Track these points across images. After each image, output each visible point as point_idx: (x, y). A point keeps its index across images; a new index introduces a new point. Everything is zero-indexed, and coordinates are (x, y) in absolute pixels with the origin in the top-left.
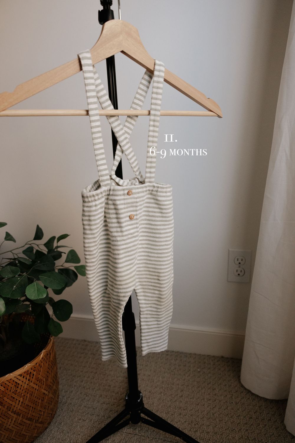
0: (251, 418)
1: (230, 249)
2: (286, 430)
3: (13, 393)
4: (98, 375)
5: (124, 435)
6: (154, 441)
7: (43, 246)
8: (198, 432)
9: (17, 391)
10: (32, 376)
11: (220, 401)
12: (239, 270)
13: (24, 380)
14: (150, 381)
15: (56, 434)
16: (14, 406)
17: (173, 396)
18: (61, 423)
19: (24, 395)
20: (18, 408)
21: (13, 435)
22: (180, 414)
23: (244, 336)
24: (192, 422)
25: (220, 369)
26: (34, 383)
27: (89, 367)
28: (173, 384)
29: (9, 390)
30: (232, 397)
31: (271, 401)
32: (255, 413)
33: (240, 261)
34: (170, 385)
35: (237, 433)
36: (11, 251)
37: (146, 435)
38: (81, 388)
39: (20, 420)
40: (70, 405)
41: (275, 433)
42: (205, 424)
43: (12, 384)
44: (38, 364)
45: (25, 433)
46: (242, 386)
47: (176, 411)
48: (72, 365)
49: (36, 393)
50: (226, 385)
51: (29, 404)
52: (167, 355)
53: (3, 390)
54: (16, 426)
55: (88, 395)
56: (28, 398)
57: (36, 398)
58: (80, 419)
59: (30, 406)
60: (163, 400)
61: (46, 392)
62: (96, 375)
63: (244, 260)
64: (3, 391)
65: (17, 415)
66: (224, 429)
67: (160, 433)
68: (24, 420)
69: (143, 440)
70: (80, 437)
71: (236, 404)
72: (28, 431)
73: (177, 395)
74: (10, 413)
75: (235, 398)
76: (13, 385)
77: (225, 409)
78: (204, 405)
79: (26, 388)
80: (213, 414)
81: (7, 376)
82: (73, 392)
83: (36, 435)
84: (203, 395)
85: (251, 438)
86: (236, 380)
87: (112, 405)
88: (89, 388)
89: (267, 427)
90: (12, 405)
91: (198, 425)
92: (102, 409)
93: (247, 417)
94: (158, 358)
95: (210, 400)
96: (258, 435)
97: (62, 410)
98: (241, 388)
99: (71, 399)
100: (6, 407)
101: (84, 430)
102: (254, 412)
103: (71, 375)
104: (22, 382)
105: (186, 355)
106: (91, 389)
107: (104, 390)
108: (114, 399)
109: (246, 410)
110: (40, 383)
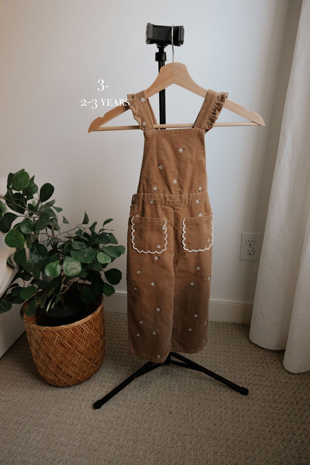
0: (258, 362)
1: (243, 233)
2: (285, 369)
3: (79, 336)
5: (159, 374)
6: (183, 377)
7: (89, 229)
8: (217, 372)
9: (82, 335)
10: (92, 325)
11: (233, 352)
12: (250, 249)
13: (87, 327)
15: (106, 374)
18: (108, 367)
19: (86, 339)
20: (82, 349)
21: (77, 369)
22: (202, 361)
23: (253, 305)
24: (212, 366)
25: (232, 332)
26: (93, 331)
29: (77, 333)
30: (242, 349)
31: (274, 351)
32: (260, 359)
33: (251, 242)
35: (247, 372)
36: (67, 232)
37: (177, 374)
38: (119, 345)
39: (82, 359)
40: (113, 356)
41: (276, 372)
42: (222, 367)
44: (96, 317)
45: (86, 370)
46: (251, 342)
47: (199, 359)
48: (109, 330)
49: (94, 339)
50: (237, 342)
51: (89, 347)
54: (80, 362)
56: (89, 341)
57: (94, 343)
58: (123, 365)
59: (90, 349)
61: (100, 341)
63: (254, 241)
64: (73, 334)
65: (81, 354)
66: (237, 370)
67: (187, 373)
68: (86, 359)
69: (175, 377)
71: (246, 354)
72: (87, 368)
74: (76, 351)
75: (245, 351)
76: (80, 330)
77: (237, 358)
78: (220, 355)
79: (88, 334)
80: (228, 361)
81: (76, 322)
83: (93, 373)
84: (220, 348)
85: (257, 374)
86: (246, 339)
89: (270, 367)
90: (78, 346)
91: (217, 367)
93: (254, 362)
95: (225, 351)
96: (263, 373)
98: (250, 344)
99: (113, 353)
100: (74, 347)
101: (127, 371)
102: (260, 358)
103: (110, 336)
104: (86, 328)
109: (254, 358)
110: (97, 332)
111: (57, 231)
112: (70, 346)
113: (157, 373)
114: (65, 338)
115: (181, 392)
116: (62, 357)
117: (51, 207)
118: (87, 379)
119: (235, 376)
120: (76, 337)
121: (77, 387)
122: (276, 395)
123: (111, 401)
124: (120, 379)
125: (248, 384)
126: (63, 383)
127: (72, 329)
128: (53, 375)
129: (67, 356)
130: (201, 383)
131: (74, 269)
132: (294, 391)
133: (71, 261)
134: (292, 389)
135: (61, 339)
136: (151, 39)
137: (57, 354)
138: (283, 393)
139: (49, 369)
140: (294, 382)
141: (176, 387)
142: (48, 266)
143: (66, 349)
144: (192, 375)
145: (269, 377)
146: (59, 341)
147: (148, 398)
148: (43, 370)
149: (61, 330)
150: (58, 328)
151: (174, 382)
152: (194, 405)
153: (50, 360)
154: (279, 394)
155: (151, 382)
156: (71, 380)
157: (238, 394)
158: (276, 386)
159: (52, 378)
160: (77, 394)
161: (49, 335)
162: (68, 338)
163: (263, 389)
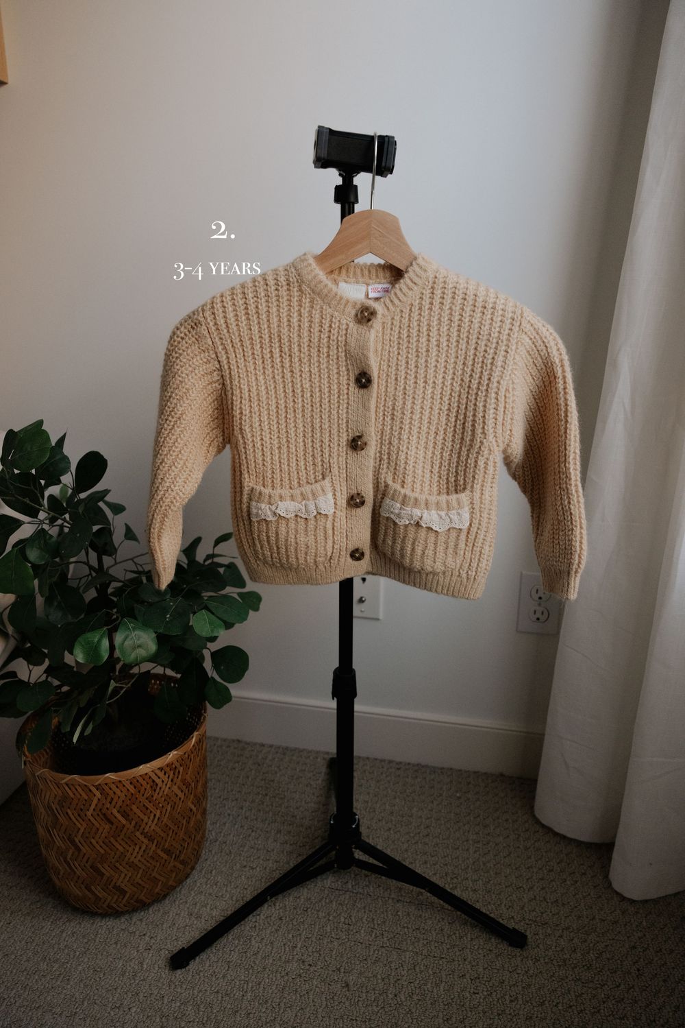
0: (552, 870)
1: (524, 572)
2: (612, 889)
3: (147, 799)
4: (270, 799)
5: (326, 892)
6: (380, 901)
7: (182, 553)
8: (458, 889)
9: (152, 796)
10: (177, 774)
11: (497, 844)
12: (540, 609)
13: (165, 778)
14: (367, 810)
15: (204, 887)
16: (146, 824)
17: (412, 835)
18: (212, 871)
19: (163, 807)
20: (152, 828)
21: (139, 875)
22: (426, 863)
23: (544, 735)
24: (446, 875)
25: (497, 795)
26: (179, 788)
27: (253, 785)
28: (411, 816)
29: (142, 792)
30: (518, 838)
31: (589, 846)
32: (558, 863)
33: (541, 594)
34: (404, 819)
35: (526, 892)
36: (132, 559)
37: (366, 892)
38: (240, 818)
39: (152, 851)
40: (225, 845)
41: (592, 894)
42: (470, 879)
43: (148, 783)
44: (186, 755)
45: (157, 876)
46: (538, 822)
47: (419, 857)
49: (180, 806)
51: (168, 824)
52: (399, 769)
53: (133, 792)
54: (145, 859)
55: (255, 829)
56: (168, 812)
57: (180, 815)
58: (245, 866)
59: (170, 828)
60: (393, 842)
61: (194, 809)
62: (268, 798)
64: (132, 794)
65: (149, 840)
66: (504, 886)
67: (391, 891)
68: (159, 852)
69: (361, 899)
70: (249, 893)
71: (526, 849)
72: (162, 873)
73: (419, 833)
74: (138, 834)
75: (524, 841)
76: (149, 786)
77: (505, 857)
78: (467, 850)
79: (167, 795)
80: (484, 864)
81: (141, 767)
82: (227, 825)
83: (174, 884)
84: (466, 834)
85: (550, 899)
86: (526, 813)
87: (300, 847)
88: (256, 819)
89: (579, 883)
90: (143, 820)
91: (457, 879)
92: (283, 852)
93: (544, 869)
94: (382, 773)
95: (479, 842)
96: (562, 896)
97: (210, 851)
98: (535, 825)
99: (224, 836)
100: (133, 823)
101: (254, 881)
102: (558, 861)
104: (163, 781)
105: (434, 770)
106: (259, 820)
107: (284, 823)
108: (304, 838)
109: (543, 858)
110: (187, 790)
111: (110, 555)
112: (123, 821)
113: (320, 889)
114: (113, 803)
115: (373, 936)
116: (105, 847)
117: (101, 504)
118: (159, 898)
119: (499, 903)
120: (138, 801)
121: (136, 917)
122: (592, 952)
123: (212, 953)
124: (237, 901)
125: (527, 921)
126: (104, 906)
127: (131, 783)
128: (83, 887)
129: (116, 844)
130: (420, 916)
131: (139, 646)
132: (632, 944)
133: (134, 629)
134: (628, 937)
135: (103, 804)
136: (324, 159)
137: (93, 838)
138: (606, 946)
139: (75, 873)
140: (632, 920)
141: (363, 923)
142: (80, 639)
143: (114, 827)
144: (402, 896)
145: (576, 907)
146: (101, 810)
147: (298, 949)
148: (61, 873)
149: (106, 784)
150: (98, 780)
151: (358, 911)
152: (401, 968)
153: (76, 853)
154: (599, 950)
155: (306, 911)
156: (123, 899)
157: (504, 947)
158: (592, 929)
159: (80, 894)
160: (135, 932)
161: (77, 794)
162: (120, 803)
163: (561, 937)
